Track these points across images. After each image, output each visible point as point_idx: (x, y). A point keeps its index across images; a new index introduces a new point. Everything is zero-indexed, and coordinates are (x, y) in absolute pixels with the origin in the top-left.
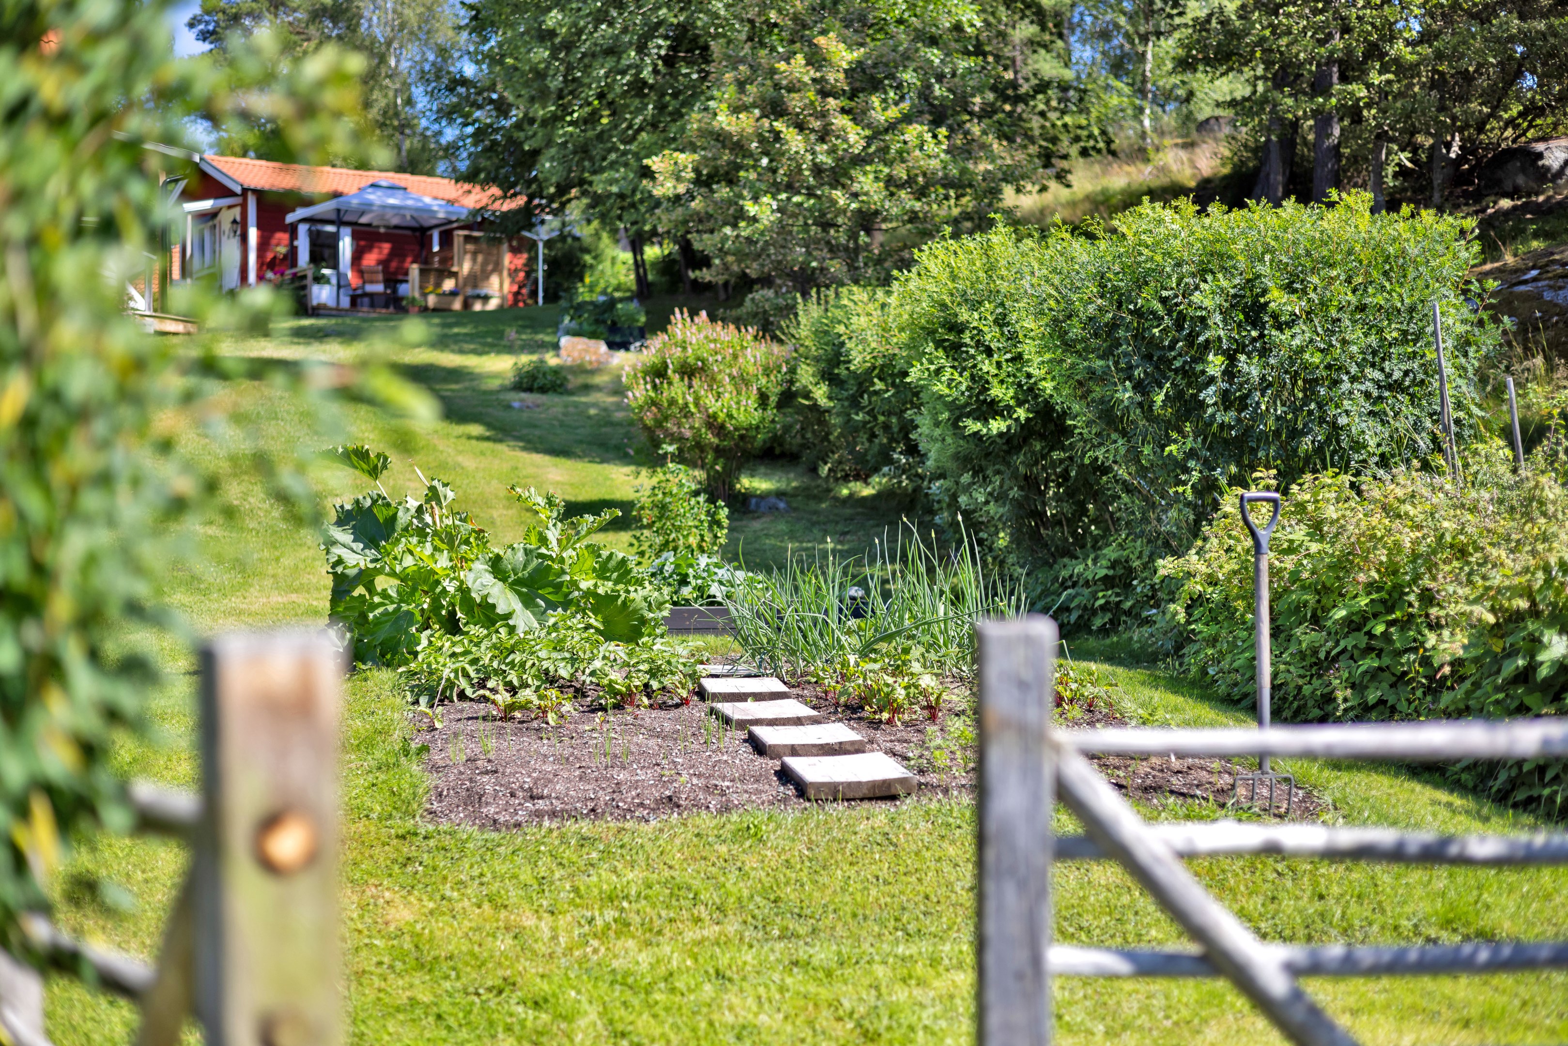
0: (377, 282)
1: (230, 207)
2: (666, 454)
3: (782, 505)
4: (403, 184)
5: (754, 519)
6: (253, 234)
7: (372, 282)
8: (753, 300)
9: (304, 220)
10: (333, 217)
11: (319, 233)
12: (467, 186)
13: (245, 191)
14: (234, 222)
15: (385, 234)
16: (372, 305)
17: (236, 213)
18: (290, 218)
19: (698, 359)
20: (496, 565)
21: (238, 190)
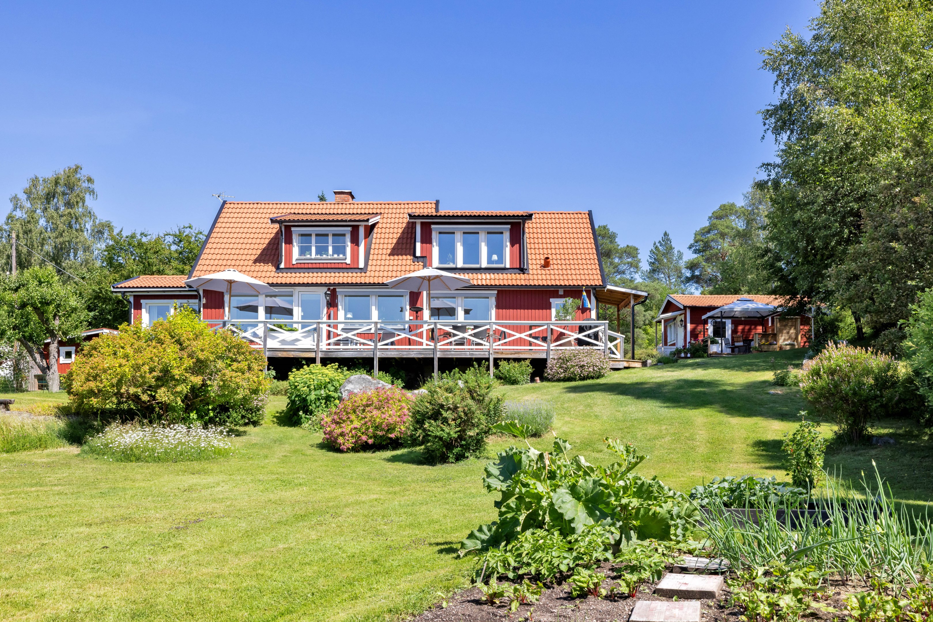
0: (740, 341)
1: (681, 315)
2: (802, 416)
3: (892, 441)
4: (751, 299)
5: (873, 449)
6: (689, 326)
7: (738, 342)
8: (885, 334)
9: (709, 317)
10: (719, 315)
11: (716, 322)
12: (774, 296)
13: (685, 307)
14: (681, 321)
15: (744, 321)
16: (739, 352)
17: (682, 317)
18: (704, 317)
19: (837, 366)
20: (573, 490)
21: (682, 307)
